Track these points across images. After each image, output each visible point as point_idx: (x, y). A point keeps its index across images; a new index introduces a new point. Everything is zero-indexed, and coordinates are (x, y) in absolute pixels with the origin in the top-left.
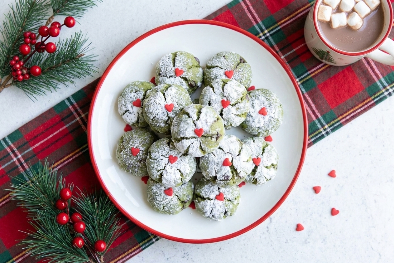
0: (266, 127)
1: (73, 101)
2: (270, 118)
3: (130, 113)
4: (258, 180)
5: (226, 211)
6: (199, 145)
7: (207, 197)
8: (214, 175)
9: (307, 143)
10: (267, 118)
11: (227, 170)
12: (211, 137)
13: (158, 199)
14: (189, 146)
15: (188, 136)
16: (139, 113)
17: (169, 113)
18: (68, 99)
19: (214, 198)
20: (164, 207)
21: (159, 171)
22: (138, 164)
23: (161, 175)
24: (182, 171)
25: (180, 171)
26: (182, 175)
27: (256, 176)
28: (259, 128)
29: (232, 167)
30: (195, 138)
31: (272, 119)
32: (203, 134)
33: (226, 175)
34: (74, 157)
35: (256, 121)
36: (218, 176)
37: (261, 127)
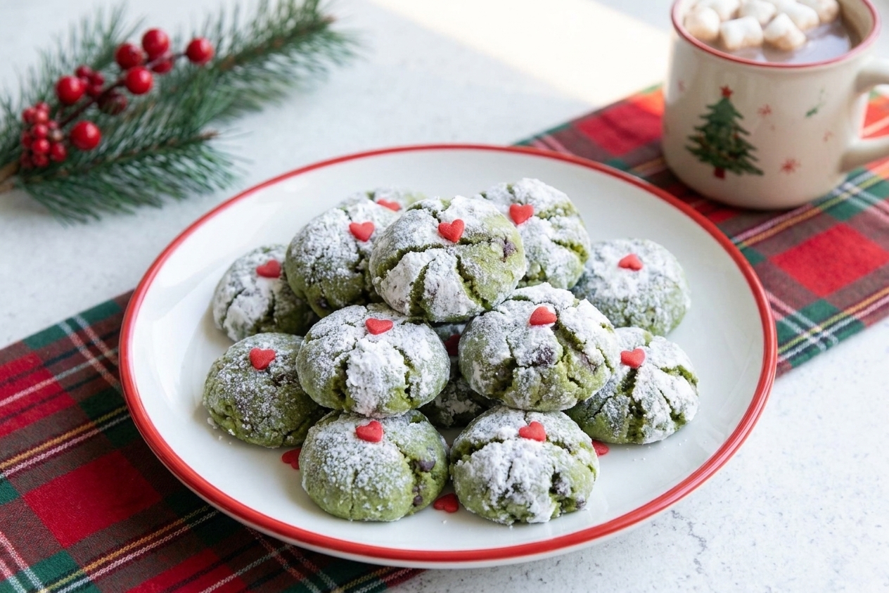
0: (646, 297)
1: (84, 324)
2: (653, 277)
3: (248, 294)
4: (644, 406)
5: (557, 471)
6: (455, 265)
7: (490, 436)
8: (507, 355)
9: (775, 359)
10: (643, 275)
11: (545, 336)
12: (489, 241)
13: (335, 455)
14: (427, 267)
15: (419, 244)
16: (275, 292)
17: (360, 243)
18: (70, 321)
19: (512, 437)
20: (356, 473)
21: (337, 354)
22: (272, 388)
23: (344, 366)
24: (409, 353)
25: (402, 352)
26: (408, 363)
27: (638, 394)
28: (625, 301)
29: (558, 328)
30: (439, 246)
31: (660, 280)
32: (464, 236)
33: (542, 347)
34: (75, 441)
35: (615, 284)
36: (519, 353)
37: (630, 298)
